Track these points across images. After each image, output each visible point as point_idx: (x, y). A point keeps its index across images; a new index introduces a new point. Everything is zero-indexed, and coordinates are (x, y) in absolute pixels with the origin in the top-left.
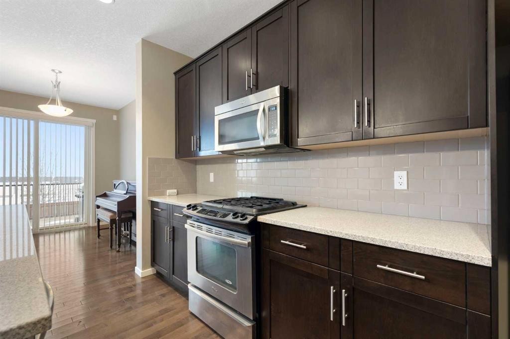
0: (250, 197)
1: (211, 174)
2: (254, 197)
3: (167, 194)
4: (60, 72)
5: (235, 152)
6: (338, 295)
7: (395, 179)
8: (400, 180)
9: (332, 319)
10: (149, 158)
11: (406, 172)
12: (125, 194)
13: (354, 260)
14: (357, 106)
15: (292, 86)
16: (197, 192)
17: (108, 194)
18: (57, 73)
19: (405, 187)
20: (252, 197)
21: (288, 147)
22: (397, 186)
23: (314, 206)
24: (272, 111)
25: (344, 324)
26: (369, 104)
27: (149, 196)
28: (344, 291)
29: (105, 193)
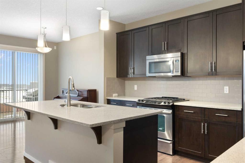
0: (161, 97)
1: (135, 86)
2: (164, 97)
3: (114, 96)
4: (46, 28)
5: (156, 77)
6: (204, 126)
7: (225, 89)
8: (226, 90)
9: (202, 133)
10: (107, 78)
11: (228, 87)
12: (77, 96)
13: (209, 114)
14: (211, 64)
15: (185, 52)
16: (126, 95)
17: (60, 97)
18: (44, 29)
19: (228, 92)
20: (162, 97)
21: (183, 76)
22: (225, 92)
23: (192, 100)
24: (177, 62)
25: (206, 133)
26: (214, 64)
27: (106, 97)
28: (206, 124)
29: (58, 96)
